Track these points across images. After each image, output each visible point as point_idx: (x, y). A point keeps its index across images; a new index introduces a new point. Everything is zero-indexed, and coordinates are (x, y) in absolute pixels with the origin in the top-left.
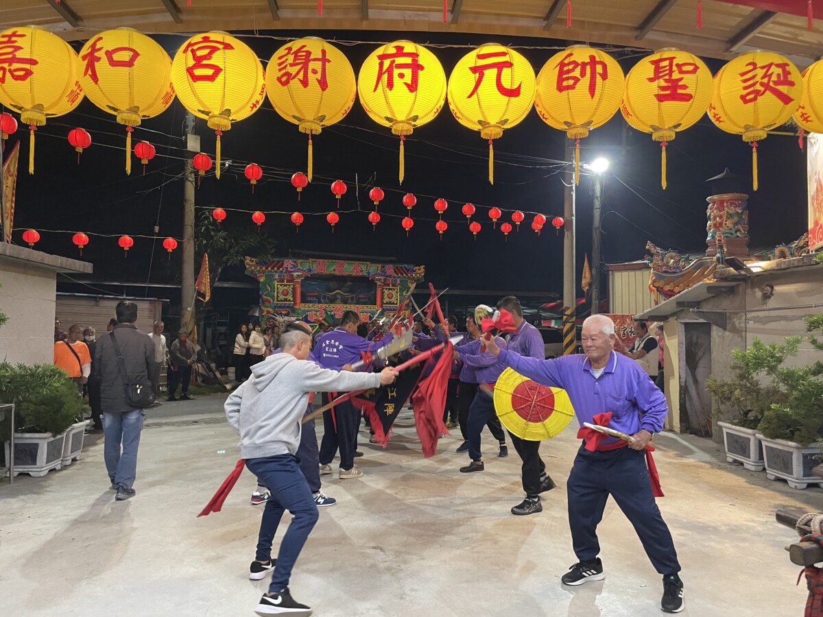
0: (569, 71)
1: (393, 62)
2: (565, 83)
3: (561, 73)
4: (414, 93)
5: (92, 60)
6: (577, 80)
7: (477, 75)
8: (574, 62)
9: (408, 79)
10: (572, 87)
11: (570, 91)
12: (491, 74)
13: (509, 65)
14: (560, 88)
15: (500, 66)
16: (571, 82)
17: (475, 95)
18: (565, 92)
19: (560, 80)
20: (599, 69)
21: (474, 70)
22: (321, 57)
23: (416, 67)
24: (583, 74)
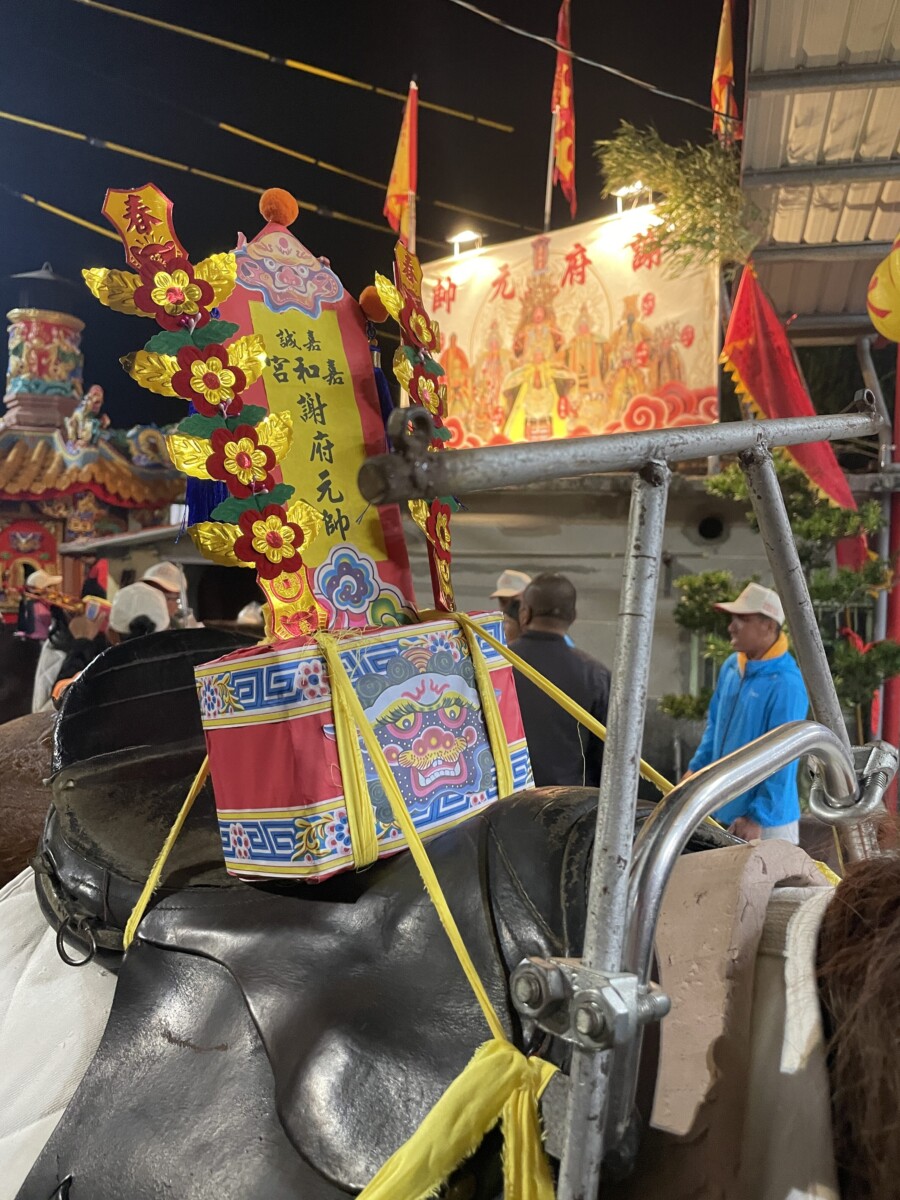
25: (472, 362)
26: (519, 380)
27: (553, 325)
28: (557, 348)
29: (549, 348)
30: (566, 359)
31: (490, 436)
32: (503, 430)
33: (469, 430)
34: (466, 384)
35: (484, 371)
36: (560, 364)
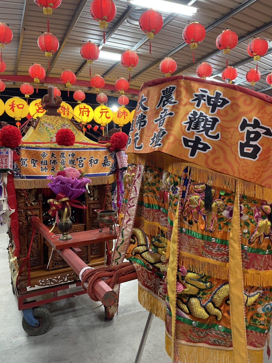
0: (120, 114)
1: (83, 110)
2: (119, 116)
3: (118, 114)
4: (88, 117)
5: (12, 107)
6: (121, 116)
7: (101, 114)
8: (121, 112)
9: (87, 114)
10: (121, 117)
11: (120, 118)
12: (104, 114)
13: (108, 112)
14: (118, 117)
15: (106, 112)
16: (120, 116)
17: (101, 118)
18: (119, 118)
19: (118, 115)
20: (126, 114)
21: (101, 112)
22: (67, 108)
23: (88, 112)
24: (123, 114)
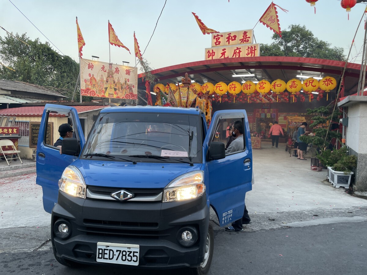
25: (97, 81)
26: (107, 87)
27: (113, 79)
28: (114, 83)
29: (113, 83)
30: (116, 85)
31: (102, 95)
32: (104, 94)
33: (97, 93)
34: (96, 84)
35: (100, 83)
36: (115, 86)
